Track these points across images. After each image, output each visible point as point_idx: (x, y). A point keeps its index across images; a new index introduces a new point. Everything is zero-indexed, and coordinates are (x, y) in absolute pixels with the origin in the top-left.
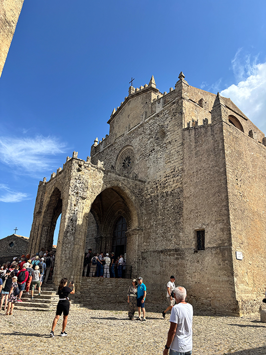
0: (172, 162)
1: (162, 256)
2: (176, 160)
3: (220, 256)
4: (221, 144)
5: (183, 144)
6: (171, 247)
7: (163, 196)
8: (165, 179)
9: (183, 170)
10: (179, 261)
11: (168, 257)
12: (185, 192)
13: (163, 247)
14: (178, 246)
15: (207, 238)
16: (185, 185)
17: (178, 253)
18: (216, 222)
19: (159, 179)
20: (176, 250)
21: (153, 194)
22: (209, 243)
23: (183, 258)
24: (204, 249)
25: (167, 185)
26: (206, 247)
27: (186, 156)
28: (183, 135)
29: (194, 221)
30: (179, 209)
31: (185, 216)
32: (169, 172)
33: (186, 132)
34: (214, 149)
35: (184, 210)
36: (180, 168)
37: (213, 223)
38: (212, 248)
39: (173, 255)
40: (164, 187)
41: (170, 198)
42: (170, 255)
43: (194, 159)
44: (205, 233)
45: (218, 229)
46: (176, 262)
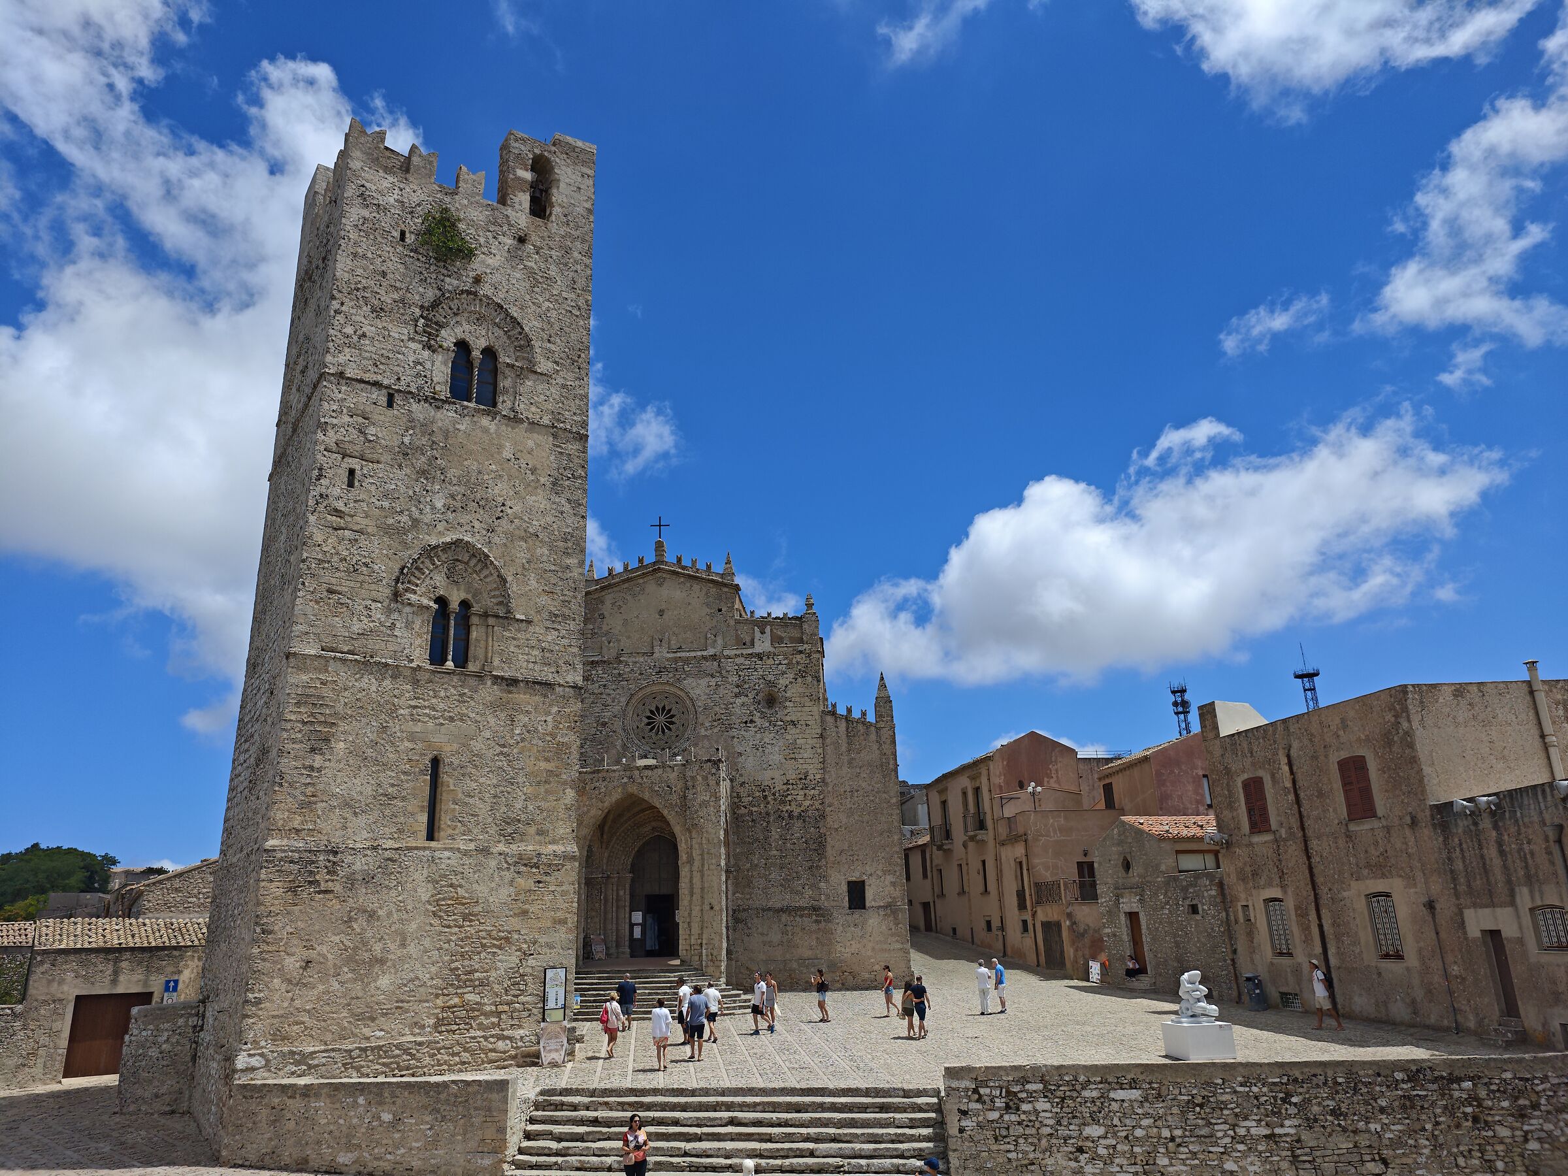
0: (801, 761)
1: (784, 917)
2: (810, 761)
3: (891, 918)
4: (892, 762)
5: (822, 736)
6: (803, 903)
7: (780, 816)
8: (785, 787)
9: (823, 780)
10: (823, 925)
11: (798, 919)
12: (829, 819)
13: (786, 904)
14: (816, 903)
15: (869, 894)
16: (830, 809)
17: (818, 912)
18: (885, 872)
19: (769, 783)
20: (814, 909)
21: (754, 809)
22: (874, 900)
23: (828, 921)
24: (864, 908)
25: (789, 798)
26: (868, 904)
27: (831, 759)
28: (822, 721)
29: (846, 866)
30: (819, 846)
31: (832, 859)
32: (794, 776)
33: (829, 719)
34: (882, 766)
35: (829, 848)
36: (818, 776)
37: (880, 874)
38: (879, 907)
39: (809, 916)
40: (783, 802)
41: (799, 824)
42: (801, 916)
43: (845, 770)
44: (867, 887)
45: (887, 883)
46: (814, 927)
